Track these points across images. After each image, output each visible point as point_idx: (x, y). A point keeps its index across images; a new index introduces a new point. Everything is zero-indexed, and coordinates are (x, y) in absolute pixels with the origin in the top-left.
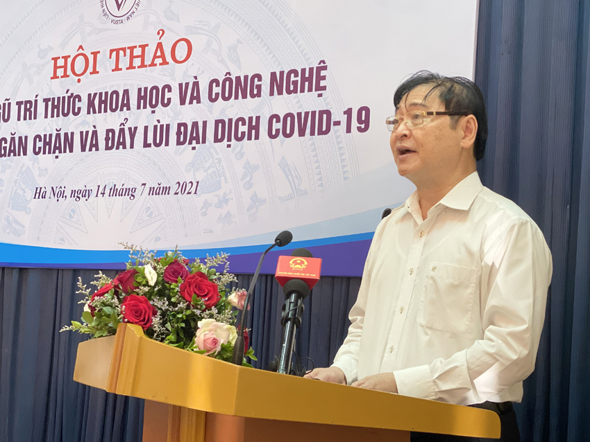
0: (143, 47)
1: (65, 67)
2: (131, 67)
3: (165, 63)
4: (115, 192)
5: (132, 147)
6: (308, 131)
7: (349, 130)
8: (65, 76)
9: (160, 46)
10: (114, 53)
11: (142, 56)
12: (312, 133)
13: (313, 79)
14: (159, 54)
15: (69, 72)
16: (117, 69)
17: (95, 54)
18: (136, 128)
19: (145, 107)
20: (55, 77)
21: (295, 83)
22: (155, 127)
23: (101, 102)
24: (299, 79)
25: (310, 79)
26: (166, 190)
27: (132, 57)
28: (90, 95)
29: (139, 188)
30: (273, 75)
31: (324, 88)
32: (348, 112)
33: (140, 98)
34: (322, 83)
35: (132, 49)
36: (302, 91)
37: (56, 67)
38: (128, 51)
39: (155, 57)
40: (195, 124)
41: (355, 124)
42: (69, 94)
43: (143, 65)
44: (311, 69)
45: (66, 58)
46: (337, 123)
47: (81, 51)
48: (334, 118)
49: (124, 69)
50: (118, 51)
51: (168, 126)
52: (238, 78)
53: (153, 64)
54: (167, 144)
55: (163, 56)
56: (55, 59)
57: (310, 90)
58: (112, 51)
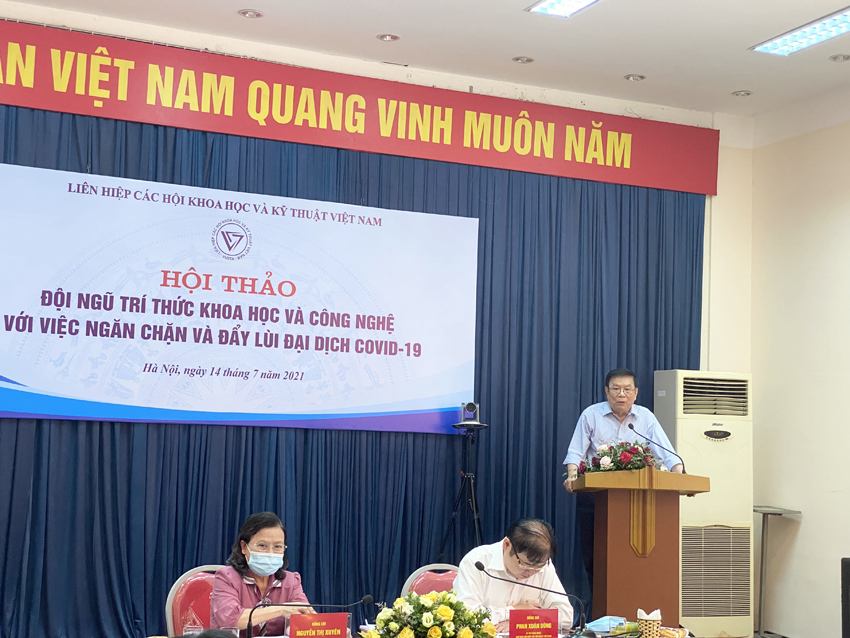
0: (254, 280)
1: (176, 279)
2: (242, 291)
3: (273, 293)
4: (228, 373)
5: (245, 344)
6: (383, 351)
7: (408, 355)
8: (176, 285)
9: (268, 282)
10: (226, 280)
11: (253, 286)
12: (386, 353)
13: (386, 323)
14: (267, 286)
15: (180, 283)
16: (229, 290)
17: (208, 276)
18: (248, 333)
19: (256, 319)
20: (165, 284)
21: (373, 323)
22: (266, 334)
23: (213, 311)
24: (376, 321)
25: (383, 323)
26: (277, 376)
27: (243, 285)
28: (202, 304)
29: (252, 373)
30: (358, 316)
31: (393, 330)
32: (408, 345)
33: (251, 313)
34: (391, 327)
35: (243, 279)
36: (378, 329)
37: (166, 278)
38: (239, 281)
39: (264, 288)
40: (300, 337)
41: (412, 352)
42: (181, 300)
43: (253, 292)
44: (384, 318)
45: (177, 274)
46: (402, 350)
47: (192, 271)
48: (399, 347)
49: (236, 292)
50: (230, 278)
51: (277, 335)
52: (333, 314)
53: (262, 293)
54: (276, 346)
55: (271, 289)
56: (166, 273)
57: (383, 329)
58: (224, 277)
